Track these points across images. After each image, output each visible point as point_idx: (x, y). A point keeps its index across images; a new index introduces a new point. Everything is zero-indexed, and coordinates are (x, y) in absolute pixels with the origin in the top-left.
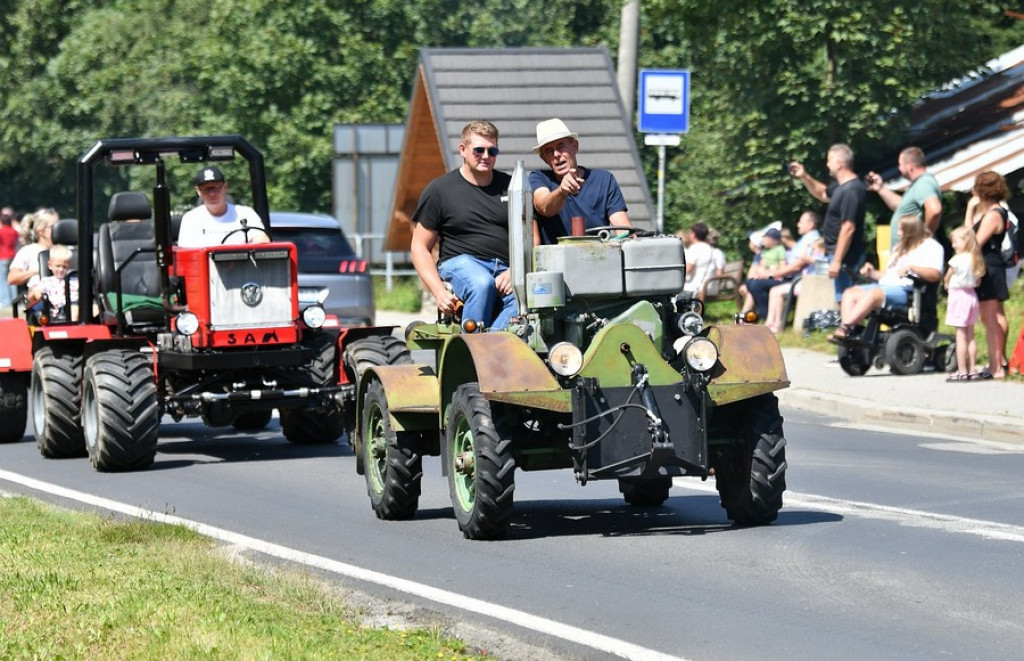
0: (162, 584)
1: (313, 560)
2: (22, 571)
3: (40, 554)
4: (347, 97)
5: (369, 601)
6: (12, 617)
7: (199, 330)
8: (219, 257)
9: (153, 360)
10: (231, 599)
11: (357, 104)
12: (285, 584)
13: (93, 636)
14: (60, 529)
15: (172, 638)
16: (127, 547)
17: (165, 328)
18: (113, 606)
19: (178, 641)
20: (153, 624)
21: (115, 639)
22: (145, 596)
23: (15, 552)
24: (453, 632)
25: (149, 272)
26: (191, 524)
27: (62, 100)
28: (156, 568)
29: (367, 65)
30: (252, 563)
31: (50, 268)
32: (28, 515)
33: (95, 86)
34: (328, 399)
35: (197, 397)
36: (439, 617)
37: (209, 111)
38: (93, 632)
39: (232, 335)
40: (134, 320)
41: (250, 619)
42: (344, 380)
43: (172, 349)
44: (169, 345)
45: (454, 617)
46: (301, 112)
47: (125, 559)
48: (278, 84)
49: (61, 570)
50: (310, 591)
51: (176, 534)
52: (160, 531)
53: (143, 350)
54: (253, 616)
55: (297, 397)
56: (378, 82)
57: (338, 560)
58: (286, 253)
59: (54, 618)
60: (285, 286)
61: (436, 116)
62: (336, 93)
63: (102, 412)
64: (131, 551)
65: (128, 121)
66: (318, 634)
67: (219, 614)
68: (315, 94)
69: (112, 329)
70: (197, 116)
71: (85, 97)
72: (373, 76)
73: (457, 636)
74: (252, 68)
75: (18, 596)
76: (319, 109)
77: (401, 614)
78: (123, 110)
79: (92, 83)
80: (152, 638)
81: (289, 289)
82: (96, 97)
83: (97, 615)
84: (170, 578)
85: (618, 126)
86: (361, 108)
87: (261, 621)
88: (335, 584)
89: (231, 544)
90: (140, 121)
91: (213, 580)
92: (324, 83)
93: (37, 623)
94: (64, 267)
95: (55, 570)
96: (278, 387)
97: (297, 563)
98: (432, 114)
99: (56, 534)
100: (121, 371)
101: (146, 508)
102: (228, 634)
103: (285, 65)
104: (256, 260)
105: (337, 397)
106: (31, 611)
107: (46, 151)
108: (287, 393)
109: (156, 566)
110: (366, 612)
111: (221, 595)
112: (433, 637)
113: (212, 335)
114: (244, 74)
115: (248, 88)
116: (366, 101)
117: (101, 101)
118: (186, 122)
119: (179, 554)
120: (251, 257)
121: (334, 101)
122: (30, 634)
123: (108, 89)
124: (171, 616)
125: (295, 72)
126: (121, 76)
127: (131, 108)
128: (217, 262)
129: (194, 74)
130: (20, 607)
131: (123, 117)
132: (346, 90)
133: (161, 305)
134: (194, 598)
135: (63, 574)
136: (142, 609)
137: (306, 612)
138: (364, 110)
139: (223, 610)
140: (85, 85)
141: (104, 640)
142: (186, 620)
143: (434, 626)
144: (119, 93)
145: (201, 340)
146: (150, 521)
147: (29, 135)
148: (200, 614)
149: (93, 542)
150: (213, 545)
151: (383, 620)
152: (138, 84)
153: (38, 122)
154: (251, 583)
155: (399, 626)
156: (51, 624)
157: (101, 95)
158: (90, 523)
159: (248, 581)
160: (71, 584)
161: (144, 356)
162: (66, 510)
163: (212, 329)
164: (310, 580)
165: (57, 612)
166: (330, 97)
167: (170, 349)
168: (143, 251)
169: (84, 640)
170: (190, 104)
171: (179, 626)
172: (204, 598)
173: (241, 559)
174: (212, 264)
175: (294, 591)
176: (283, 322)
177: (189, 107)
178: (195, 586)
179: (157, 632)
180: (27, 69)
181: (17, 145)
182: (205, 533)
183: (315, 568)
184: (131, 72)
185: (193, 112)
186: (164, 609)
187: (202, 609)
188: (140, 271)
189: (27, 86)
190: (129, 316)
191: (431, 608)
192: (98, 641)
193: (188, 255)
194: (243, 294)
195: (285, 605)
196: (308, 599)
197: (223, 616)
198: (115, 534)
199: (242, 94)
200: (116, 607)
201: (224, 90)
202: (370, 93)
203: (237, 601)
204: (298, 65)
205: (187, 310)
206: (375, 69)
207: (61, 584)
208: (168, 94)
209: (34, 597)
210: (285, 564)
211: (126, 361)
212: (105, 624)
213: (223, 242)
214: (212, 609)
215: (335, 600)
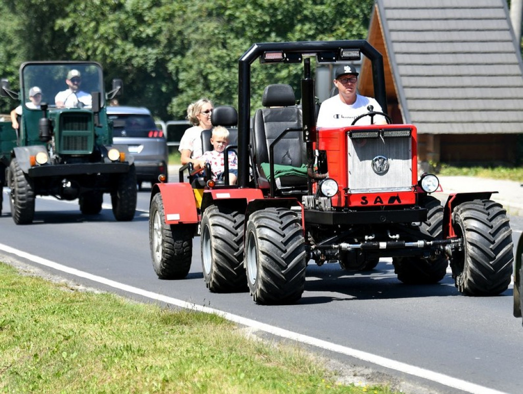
0: (202, 353)
1: (303, 338)
2: (108, 343)
3: (120, 332)
4: (325, 26)
5: (340, 366)
6: (101, 374)
7: (338, 193)
8: (355, 135)
9: (300, 216)
10: (248, 363)
11: (332, 31)
12: (284, 354)
13: (156, 387)
14: (134, 316)
15: (209, 390)
16: (178, 328)
17: (307, 191)
18: (169, 368)
19: (212, 391)
20: (196, 380)
21: (170, 390)
22: (190, 361)
23: (103, 330)
24: (397, 388)
25: (294, 147)
26: (220, 313)
27: (134, 27)
28: (197, 342)
29: (339, 4)
30: (261, 339)
31: (212, 144)
32: (111, 306)
33: (156, 18)
34: (439, 249)
35: (336, 246)
36: (389, 378)
37: (232, 36)
38: (156, 384)
39: (364, 197)
40: (282, 185)
41: (261, 378)
42: (452, 235)
43: (315, 208)
44: (311, 205)
45: (399, 379)
46: (294, 37)
47: (177, 336)
48: (280, 17)
49: (134, 342)
50: (301, 359)
51: (211, 320)
52: (200, 317)
53: (293, 208)
54: (263, 376)
55: (416, 248)
56: (347, 16)
57: (319, 338)
58: (408, 132)
59: (130, 375)
60: (408, 159)
61: (386, 39)
62: (318, 24)
63: (262, 258)
64: (181, 331)
65: (178, 42)
66: (307, 388)
67: (240, 374)
68: (303, 24)
69: (265, 191)
70: (225, 39)
71: (149, 25)
72: (344, 12)
73: (401, 391)
74: (261, 6)
75: (106, 360)
76: (306, 35)
77: (362, 375)
78: (175, 34)
79: (154, 16)
80: (196, 389)
81: (410, 160)
82: (157, 25)
83: (158, 373)
84: (207, 349)
85: (510, 47)
86: (335, 34)
87: (268, 379)
88: (318, 355)
89: (248, 326)
90: (186, 42)
91: (235, 350)
92: (311, 16)
93: (118, 378)
94: (223, 143)
95: (129, 342)
96: (400, 239)
97: (293, 340)
98: (384, 38)
99: (130, 319)
100: (277, 226)
101: (190, 302)
102: (246, 387)
103: (284, 5)
104: (384, 138)
105: (448, 248)
106: (114, 370)
107: (123, 61)
108: (407, 244)
109: (197, 341)
110: (339, 374)
111: (241, 361)
112: (385, 391)
113: (348, 197)
114: (256, 10)
115: (259, 20)
116: (339, 29)
117: (160, 28)
118: (217, 42)
119: (212, 333)
120: (381, 136)
121: (317, 29)
122: (114, 385)
123: (165, 20)
124: (208, 374)
125: (291, 9)
126: (174, 11)
127: (180, 33)
128: (353, 139)
129: (222, 11)
130: (106, 367)
131: (175, 39)
132: (324, 22)
133: (306, 173)
134: (223, 363)
135: (135, 345)
136: (188, 369)
137: (298, 373)
138: (337, 35)
139: (243, 371)
140: (150, 17)
141: (163, 390)
142: (217, 377)
143: (385, 384)
144: (172, 22)
145: (339, 201)
146: (194, 310)
147: (112, 50)
148: (227, 374)
149: (155, 324)
150: (235, 327)
151: (350, 380)
152: (185, 17)
153: (119, 42)
154: (261, 353)
155: (362, 383)
156: (127, 379)
157: (160, 24)
158: (153, 311)
159: (259, 352)
160: (140, 352)
161: (294, 213)
162: (136, 302)
163: (349, 192)
164: (301, 351)
165: (131, 371)
166: (314, 26)
167: (312, 208)
168: (291, 130)
169: (149, 390)
170: (220, 31)
171: (213, 381)
172: (230, 363)
173: (255, 337)
174: (349, 141)
175: (290, 359)
176: (405, 187)
177: (219, 33)
178: (224, 354)
179: (199, 385)
180: (112, 6)
181: (105, 56)
182: (230, 319)
183: (305, 344)
184: (181, 9)
185: (222, 36)
186: (203, 370)
187: (229, 370)
188: (286, 146)
189: (111, 17)
190: (278, 181)
191: (383, 371)
192: (158, 391)
193: (329, 134)
194: (373, 165)
195: (284, 368)
196: (300, 364)
197: (243, 375)
198: (169, 319)
199: (254, 24)
200: (171, 368)
201: (242, 21)
202: (341, 24)
203: (252, 365)
204: (293, 5)
205: (328, 177)
206: (344, 7)
207: (134, 352)
208: (205, 23)
209: (116, 361)
210: (284, 341)
211: (281, 217)
212: (164, 379)
213: (353, 124)
214: (235, 370)
215: (318, 365)
